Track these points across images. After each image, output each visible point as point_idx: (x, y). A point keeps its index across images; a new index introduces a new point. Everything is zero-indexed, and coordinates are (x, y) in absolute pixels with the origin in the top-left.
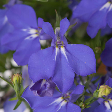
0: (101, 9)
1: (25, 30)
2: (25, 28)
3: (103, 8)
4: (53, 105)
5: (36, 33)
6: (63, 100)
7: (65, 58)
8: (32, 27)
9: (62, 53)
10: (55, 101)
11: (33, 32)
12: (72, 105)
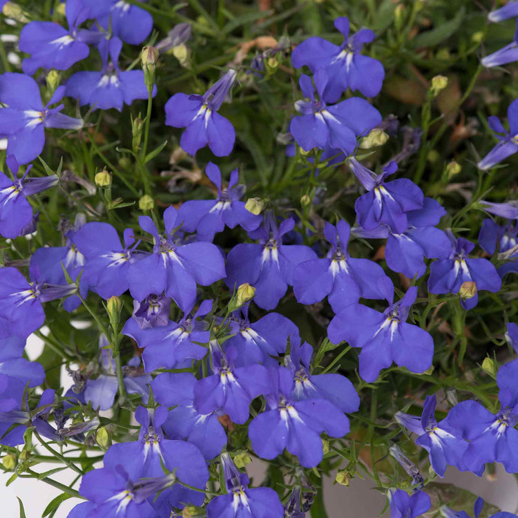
0: (211, 211)
1: (105, 256)
2: (105, 254)
3: (214, 209)
4: (170, 338)
5: (123, 258)
6: (182, 332)
7: (178, 264)
8: (115, 252)
9: (172, 259)
10: (171, 334)
11: (118, 258)
12: (197, 333)
